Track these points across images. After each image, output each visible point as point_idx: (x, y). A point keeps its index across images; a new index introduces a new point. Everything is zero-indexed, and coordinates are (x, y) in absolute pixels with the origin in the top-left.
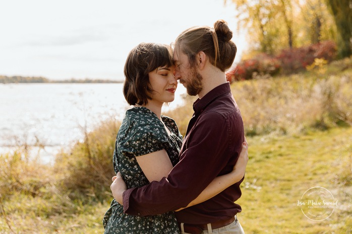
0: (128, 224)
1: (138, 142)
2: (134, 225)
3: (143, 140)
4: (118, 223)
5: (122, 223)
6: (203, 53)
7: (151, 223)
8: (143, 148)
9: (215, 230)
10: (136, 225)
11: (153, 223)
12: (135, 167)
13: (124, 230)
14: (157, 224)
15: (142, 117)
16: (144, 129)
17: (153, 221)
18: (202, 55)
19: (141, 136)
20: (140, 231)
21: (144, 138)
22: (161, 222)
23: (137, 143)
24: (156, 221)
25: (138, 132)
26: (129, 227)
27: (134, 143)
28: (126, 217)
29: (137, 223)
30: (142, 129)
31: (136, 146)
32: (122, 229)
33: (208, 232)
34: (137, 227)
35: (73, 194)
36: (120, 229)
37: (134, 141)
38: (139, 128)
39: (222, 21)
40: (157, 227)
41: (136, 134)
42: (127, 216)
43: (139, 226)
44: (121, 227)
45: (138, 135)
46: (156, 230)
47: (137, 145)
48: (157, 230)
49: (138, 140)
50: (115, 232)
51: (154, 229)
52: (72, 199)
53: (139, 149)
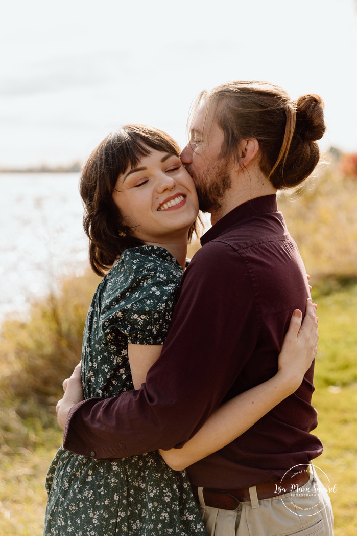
0: (94, 494)
1: (143, 317)
2: (106, 496)
3: (156, 316)
4: (74, 492)
5: (81, 491)
6: (257, 143)
7: (139, 490)
8: (151, 331)
9: (265, 501)
10: (109, 495)
11: (143, 490)
12: (122, 371)
13: (85, 505)
14: (152, 495)
15: (160, 266)
16: (163, 293)
17: (143, 486)
18: (252, 146)
19: (154, 307)
20: (118, 506)
21: (159, 313)
22: (161, 490)
23: (140, 319)
24: (150, 488)
25: (149, 297)
26: (95, 500)
27: (136, 316)
28: (90, 479)
29: (111, 492)
30: (158, 293)
31: (138, 323)
32: (81, 505)
33: (250, 505)
34: (112, 500)
35: (26, 408)
36: (78, 505)
37: (135, 312)
38: (153, 289)
39: (317, 98)
40: (152, 500)
41: (143, 299)
42: (92, 475)
43: (116, 497)
44: (79, 500)
45: (148, 302)
46: (150, 506)
47: (141, 323)
48: (153, 507)
49: (145, 313)
50: (68, 510)
51: (146, 503)
52: (23, 416)
53: (142, 331)
